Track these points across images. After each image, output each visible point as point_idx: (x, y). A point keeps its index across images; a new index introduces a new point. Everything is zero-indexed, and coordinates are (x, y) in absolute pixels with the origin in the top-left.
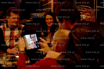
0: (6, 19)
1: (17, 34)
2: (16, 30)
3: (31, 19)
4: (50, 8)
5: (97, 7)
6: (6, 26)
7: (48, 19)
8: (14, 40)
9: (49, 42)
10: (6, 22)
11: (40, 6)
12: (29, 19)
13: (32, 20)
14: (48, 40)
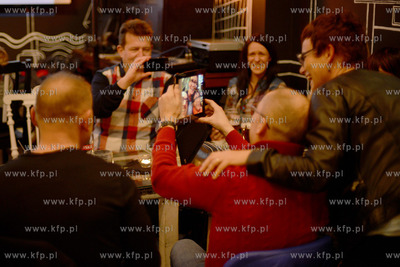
0: (116, 55)
1: (147, 97)
2: (146, 88)
3: (189, 58)
4: (242, 28)
5: (375, 27)
6: (118, 74)
7: (253, 54)
8: (139, 114)
9: (237, 123)
10: (118, 63)
11: (214, 21)
12: (183, 57)
13: (191, 61)
14: (232, 116)
